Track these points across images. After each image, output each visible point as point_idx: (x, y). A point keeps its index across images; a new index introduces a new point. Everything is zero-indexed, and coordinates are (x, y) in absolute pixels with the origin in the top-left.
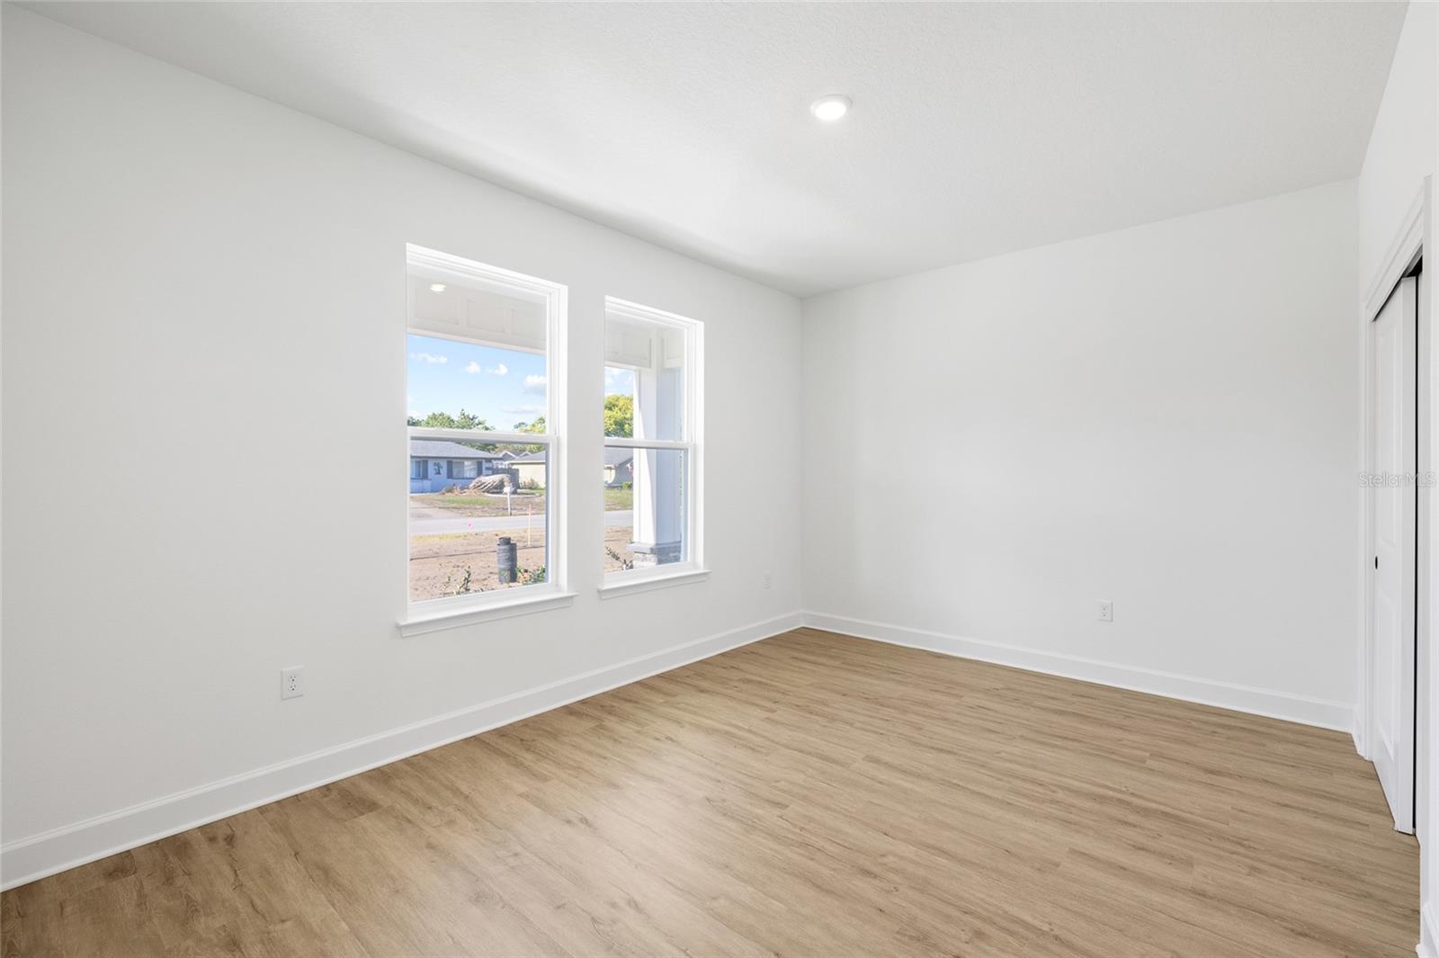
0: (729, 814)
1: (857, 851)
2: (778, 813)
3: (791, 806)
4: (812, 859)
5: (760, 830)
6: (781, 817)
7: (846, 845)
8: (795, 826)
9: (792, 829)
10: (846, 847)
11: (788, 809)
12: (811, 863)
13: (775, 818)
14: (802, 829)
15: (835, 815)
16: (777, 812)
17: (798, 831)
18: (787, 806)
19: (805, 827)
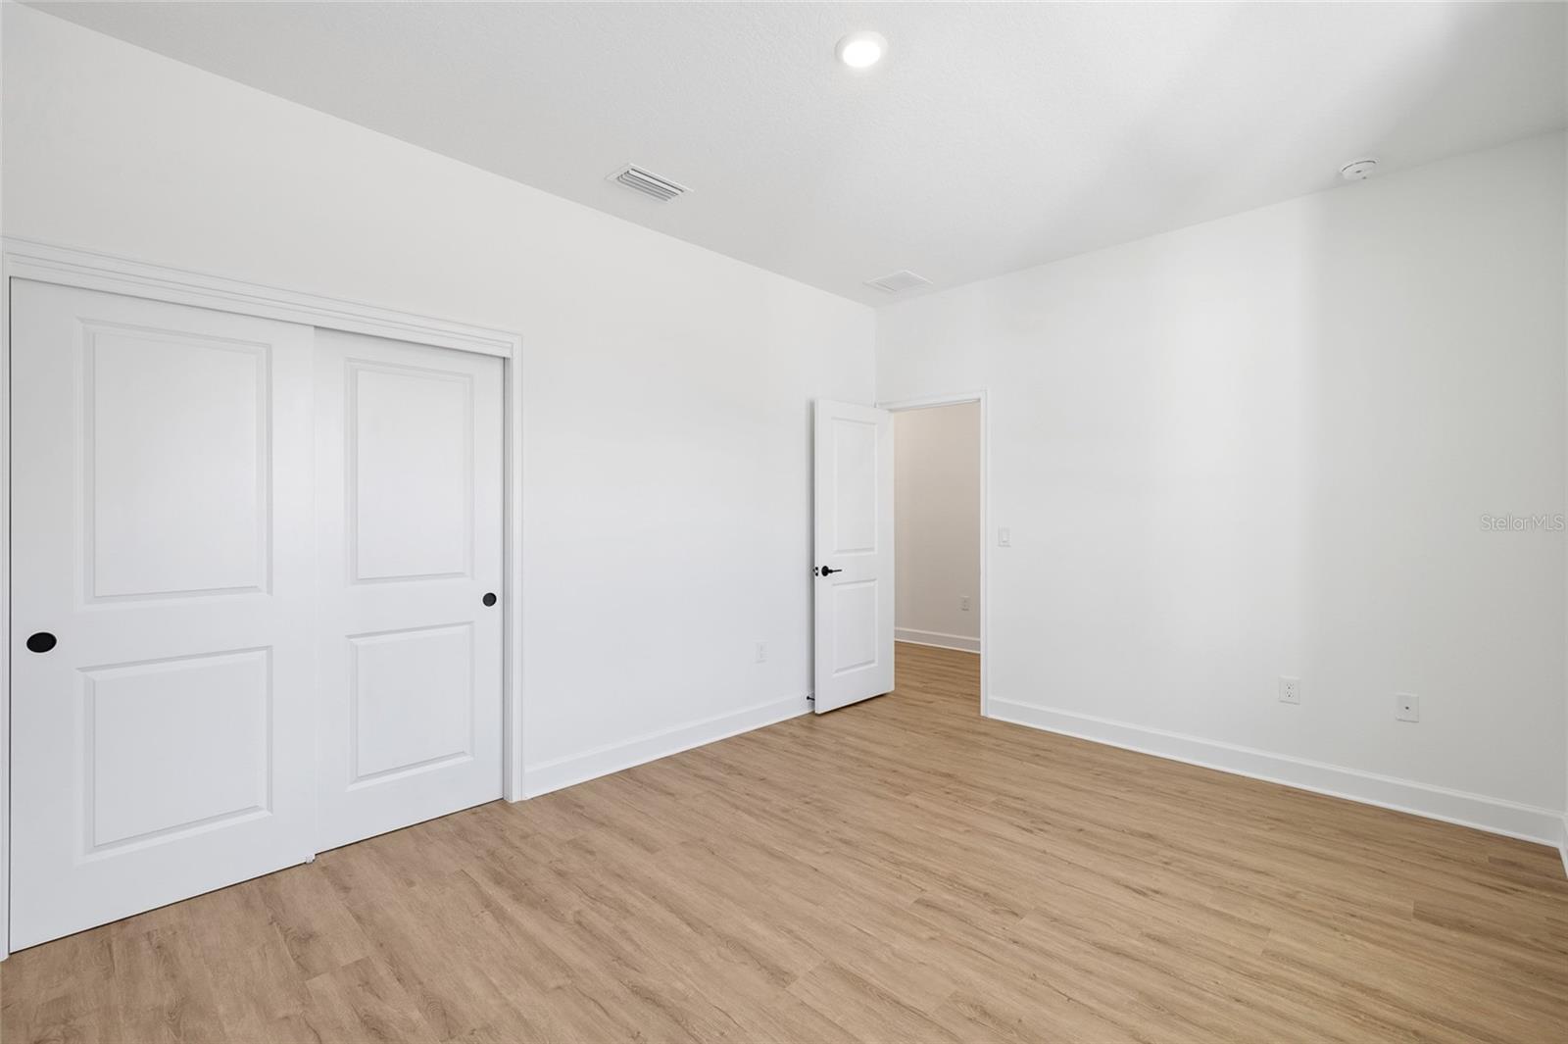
0: (982, 895)
1: (850, 857)
2: (926, 894)
3: (912, 902)
4: (891, 852)
5: (943, 877)
6: (923, 890)
7: (858, 863)
8: (908, 881)
9: (909, 877)
10: (859, 860)
11: (915, 899)
12: (891, 850)
13: (928, 889)
14: (900, 877)
15: (862, 891)
16: (927, 896)
17: (904, 875)
18: (916, 902)
19: (895, 879)
